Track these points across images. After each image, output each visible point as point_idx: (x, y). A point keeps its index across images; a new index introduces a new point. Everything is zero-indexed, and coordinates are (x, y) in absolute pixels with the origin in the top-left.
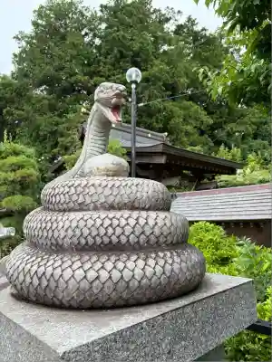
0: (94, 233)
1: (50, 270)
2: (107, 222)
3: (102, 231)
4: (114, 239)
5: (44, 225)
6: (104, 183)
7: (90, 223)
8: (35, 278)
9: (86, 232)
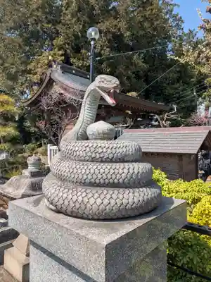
0: (105, 177)
1: (80, 198)
2: (112, 171)
3: (109, 177)
4: (116, 181)
5: (71, 171)
6: (107, 146)
7: (102, 171)
8: (71, 202)
9: (100, 176)
